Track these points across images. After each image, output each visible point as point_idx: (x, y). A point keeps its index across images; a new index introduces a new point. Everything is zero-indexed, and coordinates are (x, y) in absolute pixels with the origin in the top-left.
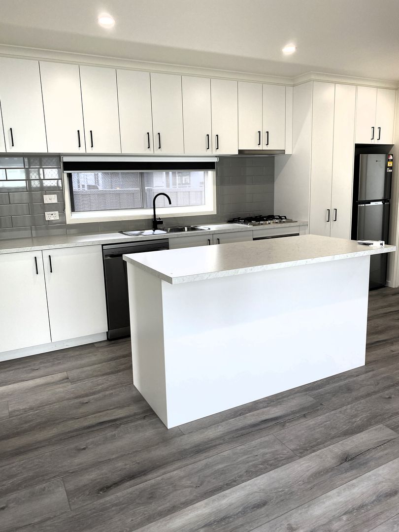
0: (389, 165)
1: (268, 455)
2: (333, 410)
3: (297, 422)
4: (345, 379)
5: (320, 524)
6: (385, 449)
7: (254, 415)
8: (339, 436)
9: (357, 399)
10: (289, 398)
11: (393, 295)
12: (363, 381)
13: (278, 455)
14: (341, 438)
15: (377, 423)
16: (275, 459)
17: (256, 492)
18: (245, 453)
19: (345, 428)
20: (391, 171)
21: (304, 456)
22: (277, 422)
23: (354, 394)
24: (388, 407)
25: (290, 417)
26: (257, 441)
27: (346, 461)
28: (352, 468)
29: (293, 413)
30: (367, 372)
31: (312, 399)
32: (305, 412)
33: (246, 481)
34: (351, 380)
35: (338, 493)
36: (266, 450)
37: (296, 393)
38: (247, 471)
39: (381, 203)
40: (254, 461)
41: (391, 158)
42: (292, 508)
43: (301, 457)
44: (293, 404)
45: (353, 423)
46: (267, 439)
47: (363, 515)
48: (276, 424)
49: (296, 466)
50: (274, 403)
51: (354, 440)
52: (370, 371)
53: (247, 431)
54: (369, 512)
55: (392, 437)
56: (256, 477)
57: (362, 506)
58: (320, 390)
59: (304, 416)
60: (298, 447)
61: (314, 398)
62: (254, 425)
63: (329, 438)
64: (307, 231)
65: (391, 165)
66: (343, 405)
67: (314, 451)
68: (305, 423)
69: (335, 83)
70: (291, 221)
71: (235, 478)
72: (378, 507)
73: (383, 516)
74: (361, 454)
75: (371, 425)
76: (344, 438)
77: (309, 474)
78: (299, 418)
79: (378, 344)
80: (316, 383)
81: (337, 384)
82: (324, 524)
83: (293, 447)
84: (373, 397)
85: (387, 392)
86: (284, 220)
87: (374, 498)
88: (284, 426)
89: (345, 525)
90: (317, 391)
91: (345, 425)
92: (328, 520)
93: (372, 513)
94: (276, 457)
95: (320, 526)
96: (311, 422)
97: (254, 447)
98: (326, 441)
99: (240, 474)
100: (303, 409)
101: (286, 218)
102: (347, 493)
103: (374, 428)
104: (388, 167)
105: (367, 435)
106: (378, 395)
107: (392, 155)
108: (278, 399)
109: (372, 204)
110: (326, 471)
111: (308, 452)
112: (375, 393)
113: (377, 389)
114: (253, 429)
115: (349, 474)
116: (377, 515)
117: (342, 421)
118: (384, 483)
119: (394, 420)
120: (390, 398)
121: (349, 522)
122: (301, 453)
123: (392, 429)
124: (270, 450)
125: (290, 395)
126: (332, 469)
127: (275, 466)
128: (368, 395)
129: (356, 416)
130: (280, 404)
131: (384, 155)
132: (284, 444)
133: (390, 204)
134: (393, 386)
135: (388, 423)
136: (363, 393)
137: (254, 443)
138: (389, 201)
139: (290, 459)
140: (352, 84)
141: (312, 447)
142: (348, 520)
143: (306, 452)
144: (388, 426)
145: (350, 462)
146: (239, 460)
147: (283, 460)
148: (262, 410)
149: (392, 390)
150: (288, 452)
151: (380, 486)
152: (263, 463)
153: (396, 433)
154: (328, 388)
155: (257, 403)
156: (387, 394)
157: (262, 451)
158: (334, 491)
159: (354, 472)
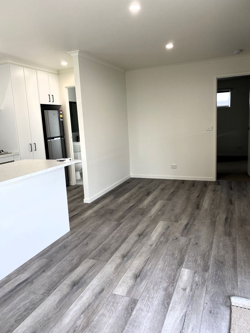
0: (61, 117)
1: (27, 305)
2: (60, 261)
3: (40, 277)
4: (61, 242)
5: (70, 327)
6: (92, 271)
7: (10, 284)
8: (67, 274)
9: (71, 250)
10: (31, 264)
11: (74, 189)
12: (71, 239)
13: (34, 301)
14: (68, 275)
15: (84, 259)
16: (33, 304)
17: (26, 330)
18: (11, 311)
19: (69, 268)
20: (62, 120)
21: (50, 294)
22: (28, 282)
23: (69, 248)
24: (87, 249)
25: (35, 275)
26: (17, 299)
27: (74, 286)
28: (78, 288)
29: (36, 272)
30: (72, 234)
31: (46, 260)
32: (43, 269)
33: (17, 327)
34: (65, 241)
35: (75, 305)
36: (25, 302)
37: (34, 260)
38: (15, 321)
39: (59, 138)
40: (18, 312)
41: (61, 113)
42: (51, 327)
43: (48, 296)
44: (35, 267)
45: (73, 264)
46: (23, 295)
47: (91, 309)
48: (27, 283)
49: (47, 302)
50: (22, 271)
51: (76, 272)
52: (73, 233)
53: (8, 296)
54: (94, 306)
55: (94, 263)
56: (23, 321)
57: (89, 305)
58: (48, 253)
59: (44, 271)
60: (45, 291)
61: (46, 259)
62: (12, 291)
63: (62, 278)
64: (19, 158)
65: (62, 117)
66: (64, 256)
67: (55, 289)
68: (45, 275)
69: (24, 67)
70: (7, 153)
71: (9, 329)
72: (97, 301)
73: (101, 305)
74: (81, 278)
75: (82, 261)
76: (70, 274)
77: (56, 303)
78: (41, 274)
79: (74, 217)
80: (45, 250)
81: (58, 246)
82: (73, 325)
83: (42, 292)
84: (79, 246)
85: (85, 241)
86: (3, 153)
87: (94, 298)
88: (32, 282)
89: (83, 320)
90: (47, 254)
91: (68, 267)
92: (74, 322)
93: (95, 306)
94: (33, 303)
95: (70, 328)
96: (49, 273)
97: (16, 304)
98: (60, 280)
99: (11, 325)
100: (42, 268)
101: (3, 152)
102: (80, 302)
103: (84, 262)
104: (61, 118)
105: (81, 267)
106: (81, 245)
107: (62, 111)
108: (23, 268)
109: (55, 139)
110: (66, 296)
111: (52, 291)
112: (79, 244)
113: (80, 241)
114: (12, 293)
115: (78, 292)
116: (98, 305)
117: (66, 265)
118: (96, 288)
119: (92, 254)
120: (87, 243)
121: (85, 317)
122: (48, 293)
123: (93, 259)
124: (28, 301)
125: (31, 263)
126: (68, 294)
127: (33, 309)
128: (76, 246)
129: (73, 259)
130: (26, 271)
131: (57, 111)
132: (36, 293)
133: (64, 139)
134: (87, 237)
135: (90, 257)
136: (73, 246)
137: (15, 302)
138: (64, 137)
139: (42, 300)
140: (34, 69)
141: (54, 287)
142: (84, 316)
143: (51, 292)
144: (90, 258)
145: (77, 285)
146: (8, 317)
147: (38, 302)
148: (15, 279)
149: (87, 239)
150: (40, 297)
151: (95, 290)
152: (25, 311)
153: (95, 260)
154: (53, 250)
155: (10, 276)
156: (86, 242)
157: (22, 304)
158: (73, 305)
159: (80, 290)
